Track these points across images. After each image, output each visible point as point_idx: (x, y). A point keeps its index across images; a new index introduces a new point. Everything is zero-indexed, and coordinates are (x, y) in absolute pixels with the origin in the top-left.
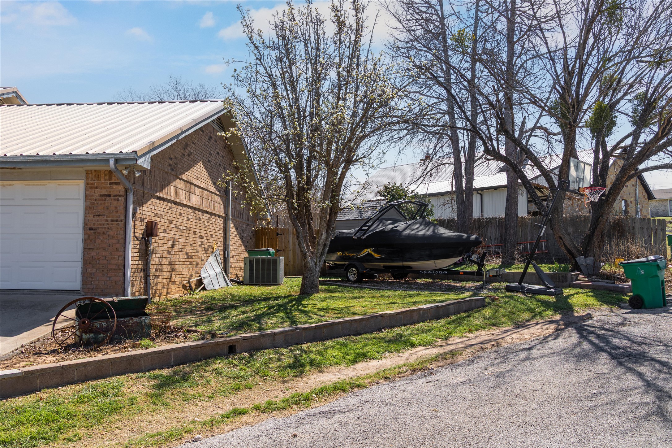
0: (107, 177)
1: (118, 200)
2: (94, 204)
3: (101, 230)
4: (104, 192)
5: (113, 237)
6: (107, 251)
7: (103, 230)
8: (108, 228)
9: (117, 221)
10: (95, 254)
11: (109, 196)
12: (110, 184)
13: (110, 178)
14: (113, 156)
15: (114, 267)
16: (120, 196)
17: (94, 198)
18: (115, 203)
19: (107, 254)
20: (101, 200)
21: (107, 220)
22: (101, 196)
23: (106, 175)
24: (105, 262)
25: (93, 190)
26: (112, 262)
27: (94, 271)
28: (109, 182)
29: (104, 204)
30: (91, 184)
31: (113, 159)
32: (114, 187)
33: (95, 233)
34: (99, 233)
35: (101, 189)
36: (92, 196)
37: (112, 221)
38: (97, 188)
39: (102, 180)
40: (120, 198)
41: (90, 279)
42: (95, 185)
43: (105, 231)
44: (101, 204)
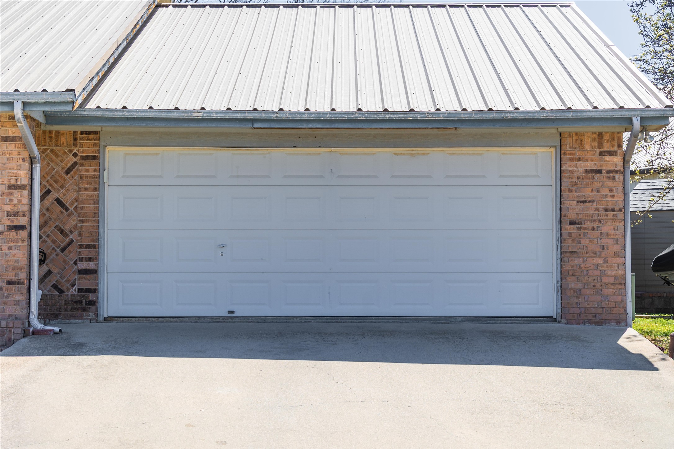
0: (596, 144)
1: (614, 178)
2: (576, 184)
3: (588, 225)
4: (591, 166)
5: (608, 235)
6: (600, 256)
7: (592, 224)
8: (600, 221)
9: (613, 210)
10: (581, 260)
11: (600, 172)
12: (601, 153)
13: (600, 145)
14: (639, 113)
15: (612, 280)
16: (617, 172)
17: (576, 175)
18: (610, 183)
19: (600, 261)
20: (587, 178)
21: (597, 209)
22: (587, 171)
23: (594, 140)
24: (598, 273)
25: (574, 164)
26: (609, 273)
27: (579, 286)
28: (598, 151)
29: (592, 184)
30: (570, 154)
31: (639, 118)
32: (607, 158)
33: (579, 229)
34: (585, 229)
35: (587, 161)
36: (573, 172)
37: (606, 210)
38: (579, 159)
39: (588, 147)
40: (617, 176)
41: (575, 299)
42: (577, 156)
43: (596, 225)
44: (587, 184)
